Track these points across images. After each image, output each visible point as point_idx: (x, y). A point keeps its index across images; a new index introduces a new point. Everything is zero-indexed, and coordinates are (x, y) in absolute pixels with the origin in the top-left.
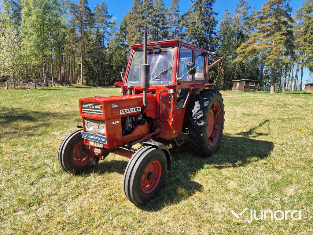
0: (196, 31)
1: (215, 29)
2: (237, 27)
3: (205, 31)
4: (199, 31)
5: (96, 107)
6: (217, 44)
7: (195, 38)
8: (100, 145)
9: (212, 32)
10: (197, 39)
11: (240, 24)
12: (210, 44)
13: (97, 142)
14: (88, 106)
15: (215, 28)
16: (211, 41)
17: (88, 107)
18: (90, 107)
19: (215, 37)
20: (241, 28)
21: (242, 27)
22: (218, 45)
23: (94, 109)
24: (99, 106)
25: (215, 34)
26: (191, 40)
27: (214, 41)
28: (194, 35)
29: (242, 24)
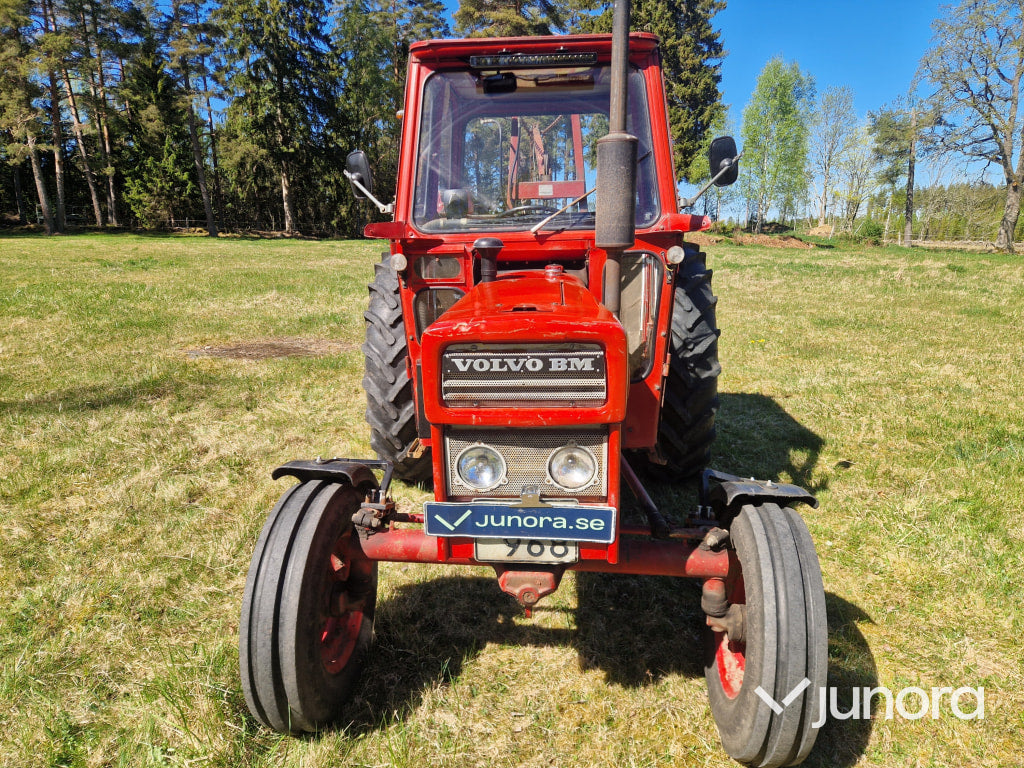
0: (259, 21)
1: (325, 23)
2: (392, 24)
3: (291, 24)
4: (268, 24)
5: (558, 364)
6: (340, 77)
7: (260, 47)
8: (559, 550)
9: (315, 32)
10: (267, 53)
11: (401, 16)
12: (315, 75)
13: (532, 543)
14: (496, 362)
15: (323, 19)
16: (320, 66)
17: (496, 368)
18: (515, 368)
19: (330, 52)
20: (405, 33)
21: (406, 28)
22: (342, 82)
23: (546, 372)
24: (581, 358)
25: (326, 39)
26: (243, 52)
27: (328, 65)
28: (255, 34)
29: (407, 19)
